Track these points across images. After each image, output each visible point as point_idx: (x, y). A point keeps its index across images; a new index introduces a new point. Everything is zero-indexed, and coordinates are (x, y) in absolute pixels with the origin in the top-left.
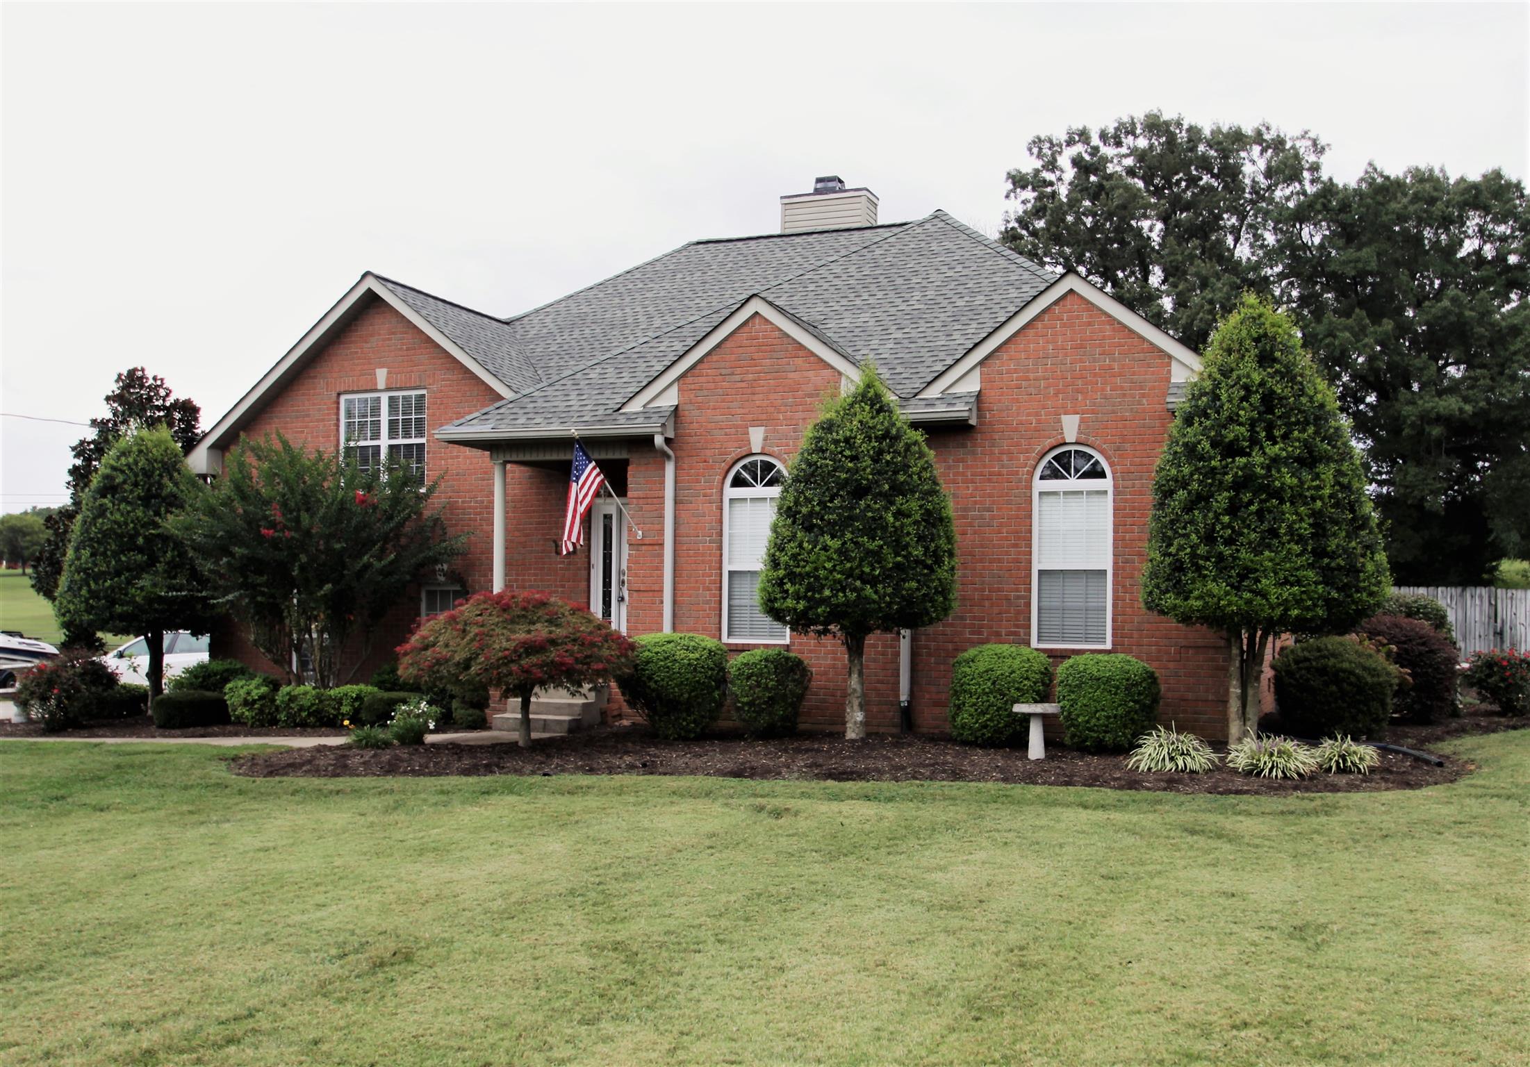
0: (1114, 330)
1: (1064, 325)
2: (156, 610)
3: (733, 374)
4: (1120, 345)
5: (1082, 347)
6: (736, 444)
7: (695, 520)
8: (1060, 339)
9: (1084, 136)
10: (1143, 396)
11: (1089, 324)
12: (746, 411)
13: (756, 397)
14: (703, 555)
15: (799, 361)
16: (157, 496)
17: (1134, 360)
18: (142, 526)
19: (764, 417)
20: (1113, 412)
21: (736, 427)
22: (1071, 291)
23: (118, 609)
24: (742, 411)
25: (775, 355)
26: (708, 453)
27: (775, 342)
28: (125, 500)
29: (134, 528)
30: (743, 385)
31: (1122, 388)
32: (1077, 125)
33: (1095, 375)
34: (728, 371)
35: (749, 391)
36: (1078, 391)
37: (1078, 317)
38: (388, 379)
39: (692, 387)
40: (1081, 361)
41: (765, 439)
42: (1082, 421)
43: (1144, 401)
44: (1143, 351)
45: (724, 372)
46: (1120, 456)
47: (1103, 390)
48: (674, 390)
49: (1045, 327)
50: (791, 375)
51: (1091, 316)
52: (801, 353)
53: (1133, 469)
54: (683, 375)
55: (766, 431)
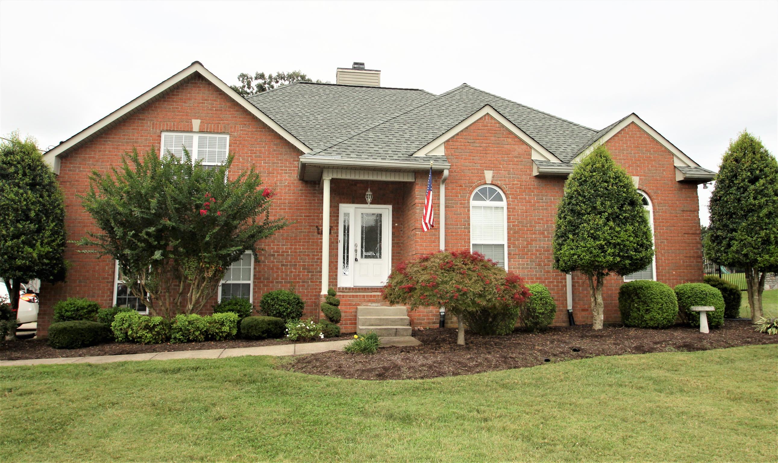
0: (650, 141)
1: (630, 137)
2: (43, 264)
3: (474, 142)
4: (653, 148)
5: (638, 147)
6: (478, 178)
7: (455, 216)
8: (629, 142)
9: (262, 76)
10: (664, 170)
11: (640, 137)
12: (483, 162)
13: (488, 155)
14: (460, 235)
15: (510, 140)
16: (39, 184)
17: (659, 155)
18: (32, 204)
19: (492, 165)
20: (653, 176)
21: (478, 169)
22: (633, 122)
23: (19, 262)
24: (481, 162)
25: (497, 135)
26: (462, 182)
27: (497, 129)
28: (18, 185)
29: (27, 205)
30: (481, 149)
31: (656, 167)
32: (260, 72)
33: (644, 160)
34: (472, 141)
35: (484, 152)
36: (638, 166)
37: (635, 134)
38: (200, 126)
39: (453, 147)
40: (638, 153)
41: (493, 177)
42: (640, 179)
43: (664, 173)
44: (662, 151)
45: (470, 141)
46: (656, 196)
47: (648, 166)
48: (442, 148)
49: (622, 136)
50: (506, 146)
51: (641, 134)
52: (510, 136)
53: (662, 201)
54: (448, 141)
55: (493, 173)
